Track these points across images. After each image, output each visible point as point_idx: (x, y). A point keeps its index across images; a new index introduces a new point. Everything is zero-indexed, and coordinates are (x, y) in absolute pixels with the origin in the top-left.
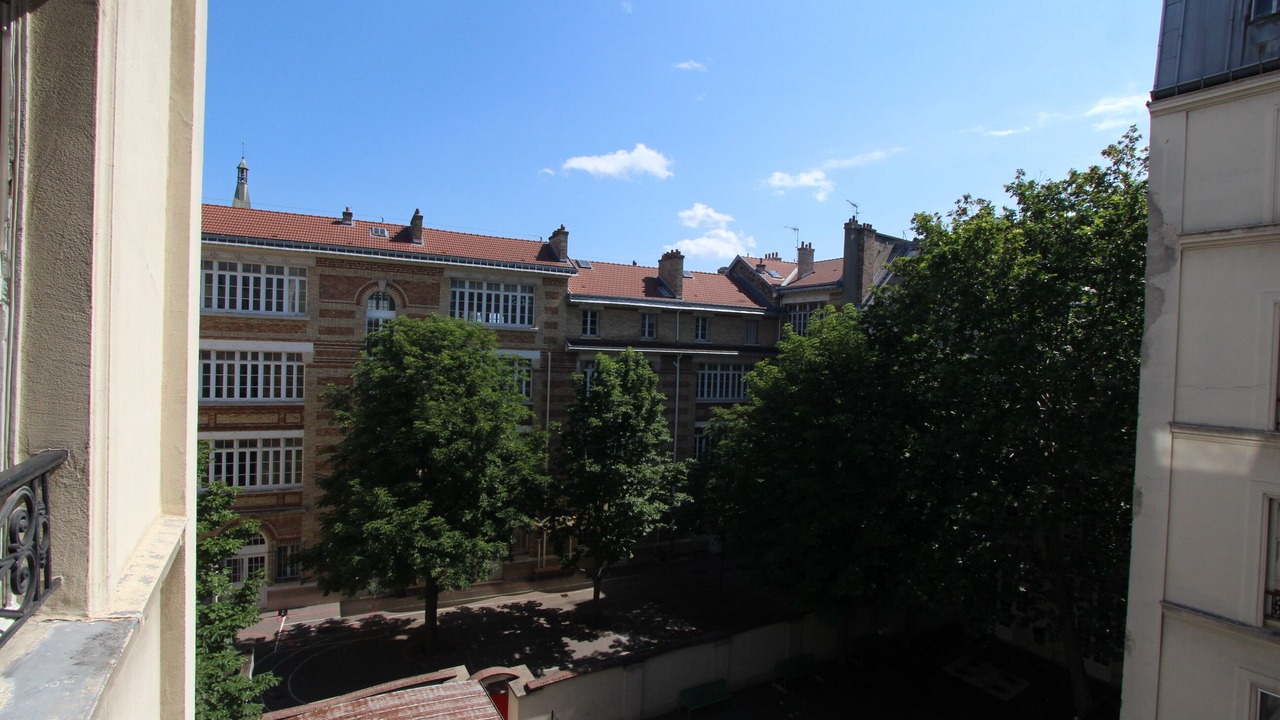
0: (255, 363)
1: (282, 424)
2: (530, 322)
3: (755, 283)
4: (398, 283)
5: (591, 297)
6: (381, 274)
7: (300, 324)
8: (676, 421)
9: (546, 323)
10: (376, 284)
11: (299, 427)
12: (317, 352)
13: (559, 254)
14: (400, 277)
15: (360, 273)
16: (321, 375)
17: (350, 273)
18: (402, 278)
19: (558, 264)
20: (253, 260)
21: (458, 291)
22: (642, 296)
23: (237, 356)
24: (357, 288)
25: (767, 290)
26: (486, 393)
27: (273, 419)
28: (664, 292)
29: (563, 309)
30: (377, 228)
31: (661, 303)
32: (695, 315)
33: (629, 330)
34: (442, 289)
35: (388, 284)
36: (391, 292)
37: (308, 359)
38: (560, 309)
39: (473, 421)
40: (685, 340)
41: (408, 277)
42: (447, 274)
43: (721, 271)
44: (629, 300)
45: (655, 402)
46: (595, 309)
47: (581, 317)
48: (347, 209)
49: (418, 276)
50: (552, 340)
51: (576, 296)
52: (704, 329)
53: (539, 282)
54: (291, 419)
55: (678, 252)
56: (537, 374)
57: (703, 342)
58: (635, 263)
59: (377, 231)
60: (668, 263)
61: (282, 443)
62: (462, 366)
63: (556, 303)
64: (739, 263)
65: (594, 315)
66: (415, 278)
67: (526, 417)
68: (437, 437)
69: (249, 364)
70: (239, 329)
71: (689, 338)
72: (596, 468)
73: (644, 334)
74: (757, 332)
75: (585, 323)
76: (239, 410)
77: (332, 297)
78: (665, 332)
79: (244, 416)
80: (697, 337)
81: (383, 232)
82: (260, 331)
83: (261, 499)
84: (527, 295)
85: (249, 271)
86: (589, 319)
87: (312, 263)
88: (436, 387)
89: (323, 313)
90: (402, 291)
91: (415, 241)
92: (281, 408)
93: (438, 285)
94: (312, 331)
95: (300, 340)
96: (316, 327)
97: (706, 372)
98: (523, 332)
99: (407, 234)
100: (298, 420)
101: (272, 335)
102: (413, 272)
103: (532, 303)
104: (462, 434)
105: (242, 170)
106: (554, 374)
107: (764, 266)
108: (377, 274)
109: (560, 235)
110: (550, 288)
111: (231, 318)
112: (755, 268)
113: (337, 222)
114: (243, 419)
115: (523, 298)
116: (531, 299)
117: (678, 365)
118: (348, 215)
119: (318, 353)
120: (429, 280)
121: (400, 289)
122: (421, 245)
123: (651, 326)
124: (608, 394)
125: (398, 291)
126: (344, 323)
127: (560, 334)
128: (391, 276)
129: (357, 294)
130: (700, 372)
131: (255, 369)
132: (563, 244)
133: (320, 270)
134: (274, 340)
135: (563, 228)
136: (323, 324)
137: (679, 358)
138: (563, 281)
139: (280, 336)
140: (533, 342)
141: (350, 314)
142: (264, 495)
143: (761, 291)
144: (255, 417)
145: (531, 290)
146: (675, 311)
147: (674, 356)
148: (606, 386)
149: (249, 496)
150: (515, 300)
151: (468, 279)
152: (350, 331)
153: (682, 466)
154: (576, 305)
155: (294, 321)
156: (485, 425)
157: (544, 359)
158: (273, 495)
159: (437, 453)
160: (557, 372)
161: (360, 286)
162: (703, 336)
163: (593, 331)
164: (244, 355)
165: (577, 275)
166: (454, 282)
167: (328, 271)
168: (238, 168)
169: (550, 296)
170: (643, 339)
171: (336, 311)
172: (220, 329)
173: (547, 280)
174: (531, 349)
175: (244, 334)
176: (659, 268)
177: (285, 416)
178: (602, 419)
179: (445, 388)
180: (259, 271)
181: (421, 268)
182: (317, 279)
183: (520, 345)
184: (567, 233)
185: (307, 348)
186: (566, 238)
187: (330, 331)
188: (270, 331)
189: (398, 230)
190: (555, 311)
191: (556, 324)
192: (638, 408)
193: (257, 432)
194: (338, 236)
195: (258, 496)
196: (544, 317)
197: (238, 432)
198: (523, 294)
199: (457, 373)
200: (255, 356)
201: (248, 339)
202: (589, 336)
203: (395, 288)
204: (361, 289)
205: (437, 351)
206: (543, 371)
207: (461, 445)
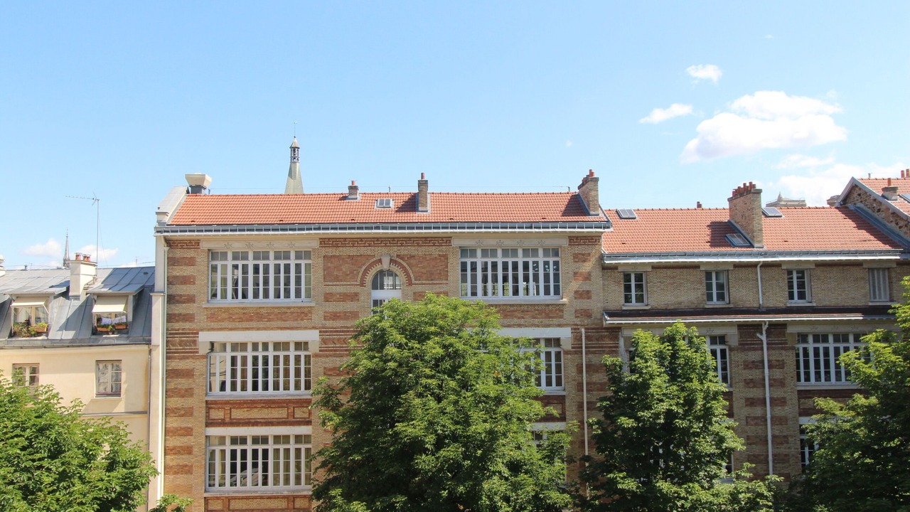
0: (265, 354)
1: (291, 419)
2: (557, 292)
3: (883, 215)
4: (402, 259)
5: (633, 256)
6: (384, 250)
7: (306, 310)
8: (769, 416)
9: (576, 292)
10: (380, 261)
11: (308, 423)
12: (323, 339)
13: (589, 206)
14: (404, 251)
15: (363, 251)
16: (327, 365)
17: (353, 251)
18: (406, 252)
19: (587, 218)
20: (261, 247)
21: (469, 261)
22: (707, 248)
23: (250, 347)
24: (361, 267)
25: (902, 223)
26: (486, 387)
27: (281, 413)
28: (737, 240)
29: (597, 274)
30: (381, 199)
31: (731, 255)
32: (784, 267)
33: (690, 294)
34: (450, 261)
35: (391, 261)
36: (394, 268)
37: (314, 348)
38: (593, 274)
39: (466, 422)
40: (772, 303)
41: (412, 250)
42: (456, 243)
43: (831, 202)
44: (685, 255)
45: (711, 396)
46: (639, 270)
47: (622, 282)
48: (353, 182)
49: (423, 249)
50: (586, 313)
51: (610, 256)
52: (801, 285)
53: (565, 242)
54: (299, 413)
55: (752, 186)
56: (569, 356)
57: (802, 303)
58: (699, 205)
59: (382, 203)
60: (740, 200)
61: (292, 440)
62: (456, 354)
63: (587, 267)
64: (854, 189)
65: (639, 278)
66: (421, 251)
67: (543, 413)
68: (423, 442)
69: (260, 354)
70: (250, 319)
71: (780, 300)
72: (630, 484)
73: (710, 297)
74: (890, 283)
75: (628, 288)
76: (251, 404)
77: (337, 279)
78: (741, 293)
79: (256, 410)
80: (791, 296)
81: (388, 203)
82: (269, 320)
83: (272, 500)
84: (551, 260)
85: (259, 259)
86: (633, 283)
87: (316, 244)
88: (424, 381)
89: (328, 298)
90: (406, 266)
91: (420, 209)
92: (290, 401)
93: (446, 257)
94: (317, 318)
95: (306, 328)
96: (321, 313)
97: (811, 346)
98: (548, 305)
99: (412, 204)
100: (306, 415)
101: (280, 323)
102: (418, 245)
103: (557, 269)
104: (454, 438)
105: (294, 149)
106: (590, 356)
107: (894, 189)
108: (379, 251)
109: (590, 181)
110: (577, 249)
111: (243, 308)
112: (880, 194)
113: (344, 198)
114: (255, 414)
115: (546, 263)
116: (556, 263)
117: (764, 338)
118: (353, 188)
119: (324, 341)
120: (434, 251)
121: (405, 264)
122: (428, 213)
123: (720, 287)
124: (645, 385)
125: (403, 267)
126: (349, 306)
127: (596, 305)
128: (395, 251)
129: (360, 274)
130: (801, 346)
131: (266, 360)
132: (593, 193)
133: (324, 251)
134: (281, 328)
135: (591, 173)
136: (327, 309)
137: (765, 328)
138: (594, 240)
139: (287, 324)
140: (561, 317)
141: (354, 297)
142: (275, 497)
143: (893, 225)
144: (266, 411)
145: (556, 253)
146: (754, 265)
147: (758, 326)
148: (641, 374)
149: (261, 498)
150: (537, 267)
151: (480, 246)
152: (355, 315)
153: (761, 487)
154: (614, 268)
155: (300, 308)
156: (479, 427)
157: (577, 338)
158: (284, 497)
159: (425, 462)
160: (594, 353)
161: (364, 265)
162: (802, 296)
163: (640, 299)
164: (255, 347)
165: (611, 229)
166: (464, 251)
167: (331, 251)
168: (291, 147)
169: (582, 258)
170: (709, 305)
171: (340, 294)
172: (234, 321)
173: (574, 239)
174: (559, 326)
175: (254, 324)
176: (730, 209)
177: (292, 411)
178: (638, 419)
179: (433, 382)
180: (267, 258)
181: (427, 240)
182: (321, 261)
183: (546, 321)
184: (597, 180)
185: (312, 336)
186: (596, 185)
187: (335, 316)
188: (278, 319)
189: (406, 199)
190: (588, 277)
191: (588, 292)
192: (689, 402)
193: (267, 428)
194: (343, 213)
195: (270, 498)
196: (575, 285)
197: (251, 428)
198: (546, 259)
199: (451, 363)
200: (265, 346)
201: (258, 329)
202: (634, 305)
203: (400, 264)
204: (364, 268)
205: (423, 338)
206: (576, 353)
207: (452, 451)
